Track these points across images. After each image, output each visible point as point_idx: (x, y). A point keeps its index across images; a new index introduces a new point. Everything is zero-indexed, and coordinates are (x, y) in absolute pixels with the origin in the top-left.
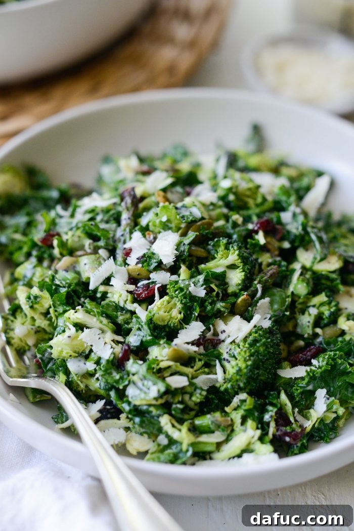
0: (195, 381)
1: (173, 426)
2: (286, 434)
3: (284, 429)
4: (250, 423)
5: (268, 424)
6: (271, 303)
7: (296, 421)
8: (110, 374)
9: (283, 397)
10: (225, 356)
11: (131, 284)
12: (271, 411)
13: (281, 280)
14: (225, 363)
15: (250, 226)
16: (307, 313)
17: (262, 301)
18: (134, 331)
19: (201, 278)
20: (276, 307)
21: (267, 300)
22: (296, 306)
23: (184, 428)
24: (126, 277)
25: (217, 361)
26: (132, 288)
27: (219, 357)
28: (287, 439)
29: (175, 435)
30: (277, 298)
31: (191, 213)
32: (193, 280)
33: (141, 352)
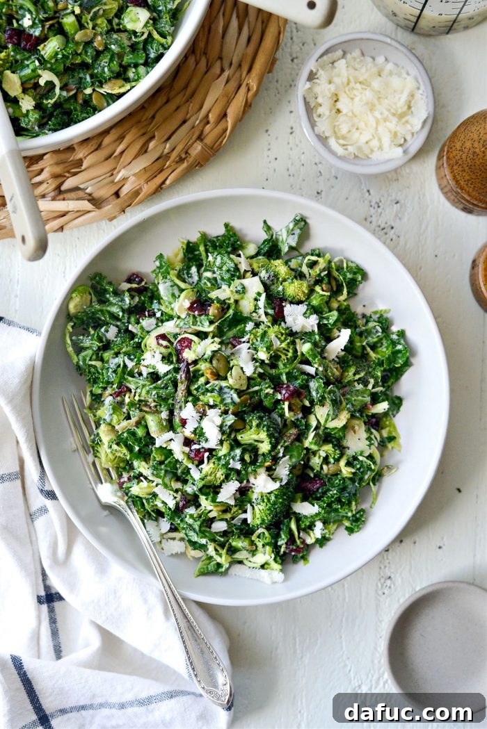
0: (233, 522)
1: (216, 550)
2: (292, 550)
3: (291, 547)
4: (268, 548)
5: (280, 547)
6: (291, 458)
7: (299, 538)
8: (174, 520)
9: (293, 526)
10: (254, 500)
11: (187, 446)
12: (283, 539)
13: (300, 438)
14: (254, 505)
15: (279, 397)
16: (317, 455)
17: (284, 459)
18: (189, 484)
19: (238, 452)
20: (294, 460)
21: (287, 457)
22: (310, 453)
23: (224, 552)
24: (182, 440)
25: (249, 505)
26: (187, 449)
27: (251, 502)
28: (293, 553)
29: (219, 560)
30: (295, 453)
31: (232, 399)
32: (232, 454)
33: (193, 501)
